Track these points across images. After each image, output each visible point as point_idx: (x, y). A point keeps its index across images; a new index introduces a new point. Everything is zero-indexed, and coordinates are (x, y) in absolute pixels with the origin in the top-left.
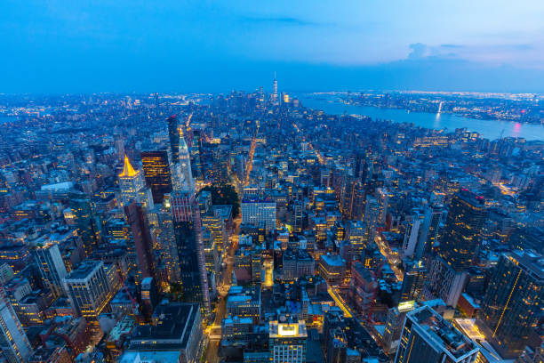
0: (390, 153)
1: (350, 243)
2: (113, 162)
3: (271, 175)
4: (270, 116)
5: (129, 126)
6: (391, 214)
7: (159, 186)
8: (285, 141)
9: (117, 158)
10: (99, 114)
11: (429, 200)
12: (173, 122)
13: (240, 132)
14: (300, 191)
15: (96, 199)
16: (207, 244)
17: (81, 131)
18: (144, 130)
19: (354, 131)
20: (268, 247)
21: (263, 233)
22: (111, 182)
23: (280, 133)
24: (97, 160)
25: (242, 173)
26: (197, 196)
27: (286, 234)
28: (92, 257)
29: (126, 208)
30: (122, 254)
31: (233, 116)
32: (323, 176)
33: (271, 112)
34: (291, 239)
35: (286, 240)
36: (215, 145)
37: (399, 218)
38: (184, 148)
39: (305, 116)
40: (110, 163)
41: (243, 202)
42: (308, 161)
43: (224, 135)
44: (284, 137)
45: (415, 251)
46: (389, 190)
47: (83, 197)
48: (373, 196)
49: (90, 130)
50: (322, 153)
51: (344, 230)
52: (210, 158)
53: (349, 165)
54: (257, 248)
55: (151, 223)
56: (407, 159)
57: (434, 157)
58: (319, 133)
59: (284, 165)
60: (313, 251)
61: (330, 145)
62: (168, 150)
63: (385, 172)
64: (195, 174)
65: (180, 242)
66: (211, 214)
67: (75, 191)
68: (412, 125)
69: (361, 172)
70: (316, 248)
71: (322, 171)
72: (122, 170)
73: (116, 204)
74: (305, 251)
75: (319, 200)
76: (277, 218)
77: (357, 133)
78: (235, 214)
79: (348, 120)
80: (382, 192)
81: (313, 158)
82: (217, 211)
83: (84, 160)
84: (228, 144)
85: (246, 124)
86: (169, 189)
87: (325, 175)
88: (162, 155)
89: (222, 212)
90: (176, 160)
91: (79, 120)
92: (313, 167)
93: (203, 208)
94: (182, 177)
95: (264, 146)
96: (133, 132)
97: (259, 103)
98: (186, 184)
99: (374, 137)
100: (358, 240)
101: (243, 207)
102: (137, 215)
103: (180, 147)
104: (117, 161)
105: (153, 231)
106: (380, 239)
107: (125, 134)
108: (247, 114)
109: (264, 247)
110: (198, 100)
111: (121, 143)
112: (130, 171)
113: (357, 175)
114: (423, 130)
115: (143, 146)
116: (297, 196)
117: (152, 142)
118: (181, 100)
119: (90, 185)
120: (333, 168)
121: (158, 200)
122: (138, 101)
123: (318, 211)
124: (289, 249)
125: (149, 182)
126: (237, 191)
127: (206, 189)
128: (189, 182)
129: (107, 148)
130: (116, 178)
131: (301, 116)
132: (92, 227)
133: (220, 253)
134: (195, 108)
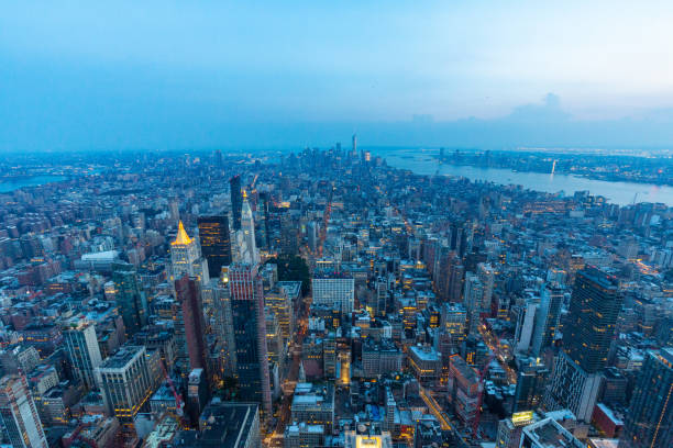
0: (493, 221)
1: (446, 333)
2: (165, 228)
3: (349, 245)
4: (347, 177)
5: (186, 187)
6: (498, 296)
7: (217, 256)
8: (365, 205)
9: (170, 223)
10: (155, 174)
11: (545, 279)
12: (235, 183)
13: (312, 195)
14: (384, 266)
15: (142, 271)
16: (270, 328)
17: (134, 192)
18: (203, 191)
19: (448, 196)
20: (344, 334)
21: (339, 316)
22: (162, 251)
23: (360, 196)
24: (148, 226)
25: (315, 244)
26: (260, 269)
27: (367, 318)
28: (132, 342)
29: (177, 283)
30: (169, 338)
31: (306, 177)
32: (411, 248)
33: (349, 172)
34: (373, 324)
35: (367, 326)
36: (284, 210)
37: (508, 302)
38: (248, 213)
39: (389, 177)
40: (161, 229)
41: (315, 277)
42: (393, 229)
43: (294, 198)
44: (365, 200)
45: (531, 344)
46: (493, 266)
47: (128, 269)
48: (475, 273)
49: (141, 191)
50: (410, 221)
51: (438, 315)
52: (278, 224)
53: (443, 233)
54: (331, 334)
55: (204, 301)
56: (515, 228)
57: (550, 226)
58: (405, 197)
59: (364, 234)
60: (400, 340)
61: (420, 210)
62: (229, 215)
63: (487, 243)
64: (259, 244)
65: (239, 324)
66: (277, 292)
67: (119, 262)
68: (519, 187)
69: (458, 243)
70: (404, 337)
71: (411, 241)
72: (175, 238)
73: (167, 278)
74: (389, 340)
75: (406, 276)
76: (356, 297)
77: (453, 196)
78: (306, 291)
79: (440, 180)
80: (486, 268)
81: (399, 226)
82: (285, 289)
83: (132, 225)
84: (299, 208)
85: (320, 186)
86: (228, 261)
87: (414, 246)
88: (222, 220)
89: (290, 290)
90: (237, 226)
91: (131, 181)
92: (399, 237)
93: (266, 284)
94: (244, 246)
95: (342, 212)
96: (190, 194)
97: (335, 162)
98: (248, 254)
99: (473, 201)
100: (457, 328)
101: (316, 284)
102: (190, 289)
103: (243, 212)
104: (170, 227)
105: (205, 311)
106: (485, 327)
107: (181, 196)
108: (321, 175)
109: (339, 335)
110: (266, 159)
111: (176, 206)
112: (183, 238)
113: (453, 247)
114: (534, 193)
115: (201, 211)
116: (380, 273)
117: (211, 206)
118: (247, 159)
119: (136, 254)
120: (424, 239)
121: (215, 272)
122: (198, 160)
123: (406, 291)
124: (370, 337)
125: (205, 252)
126: (308, 263)
127: (272, 261)
128: (251, 253)
129: (160, 212)
130: (167, 247)
131: (385, 176)
132: (136, 304)
133: (285, 339)
134: (263, 167)
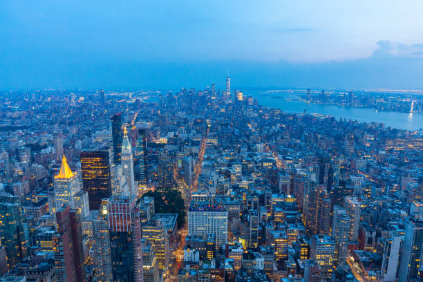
0: (358, 157)
1: (316, 264)
2: (49, 163)
3: (222, 179)
4: (221, 115)
5: (70, 124)
6: (364, 229)
7: (97, 190)
8: (238, 142)
9: (54, 158)
10: (41, 111)
11: (408, 212)
12: (117, 120)
13: (189, 132)
14: (256, 199)
15: (26, 204)
16: (147, 260)
17: (21, 128)
18: (87, 128)
19: (316, 132)
20: (218, 265)
21: (213, 248)
22: (45, 185)
23: (233, 133)
24: (33, 160)
25: (190, 177)
26: (138, 202)
27: (240, 250)
28: (13, 272)
29: (58, 214)
30: (49, 269)
31: (182, 115)
32: (281, 182)
33: (223, 111)
34: (245, 256)
35: (240, 258)
36: (162, 145)
37: (374, 234)
38: (127, 148)
39: (260, 115)
40: (46, 163)
41: (190, 210)
42: (265, 164)
43: (171, 134)
44: (238, 137)
45: (397, 276)
46: (359, 200)
47: (13, 201)
48: (342, 206)
49: (29, 127)
50: (280, 156)
51: (308, 247)
52: (155, 159)
53: (311, 169)
54: (205, 266)
55: (84, 232)
56: (379, 163)
57: (411, 162)
58: (276, 134)
59: (237, 169)
60: (271, 272)
61: (289, 146)
62: (110, 150)
63: (353, 178)
64: (137, 177)
65: (116, 256)
66: (153, 224)
67: (4, 194)
68: (381, 125)
69: (326, 178)
70: (275, 269)
71: (281, 176)
72: (58, 171)
73: (48, 210)
74: (261, 271)
75: (278, 209)
76: (229, 230)
77: (320, 133)
78: (181, 223)
79: (308, 119)
80: (352, 201)
81: (270, 161)
82: (161, 221)
83: (19, 159)
84: (176, 144)
85: (196, 123)
86: (108, 194)
87: (284, 181)
88: (103, 155)
89: (166, 222)
90: (117, 161)
91: (19, 118)
92: (271, 171)
93: (144, 216)
94: (123, 180)
95: (215, 147)
96: (74, 130)
97: (210, 100)
98: (126, 188)
99: (339, 138)
100: (326, 260)
101: (190, 216)
102: (70, 221)
103: (123, 147)
104: (54, 161)
105: (85, 242)
106: (352, 259)
107: (66, 132)
108: (197, 113)
109: (213, 266)
110: (145, 98)
111: (60, 142)
112: (66, 173)
113: (321, 182)
114: (395, 131)
115: (83, 146)
116: (252, 205)
117: (94, 141)
118: (128, 98)
119: (21, 187)
120: (294, 173)
121: (95, 205)
122: (82, 98)
123: (277, 223)
124: (243, 269)
125: (86, 185)
126: (184, 196)
127: (149, 194)
128: (130, 186)
129: (45, 147)
130: (50, 180)
131: (256, 115)
132: (19, 236)
133: (161, 271)
134: (142, 105)
